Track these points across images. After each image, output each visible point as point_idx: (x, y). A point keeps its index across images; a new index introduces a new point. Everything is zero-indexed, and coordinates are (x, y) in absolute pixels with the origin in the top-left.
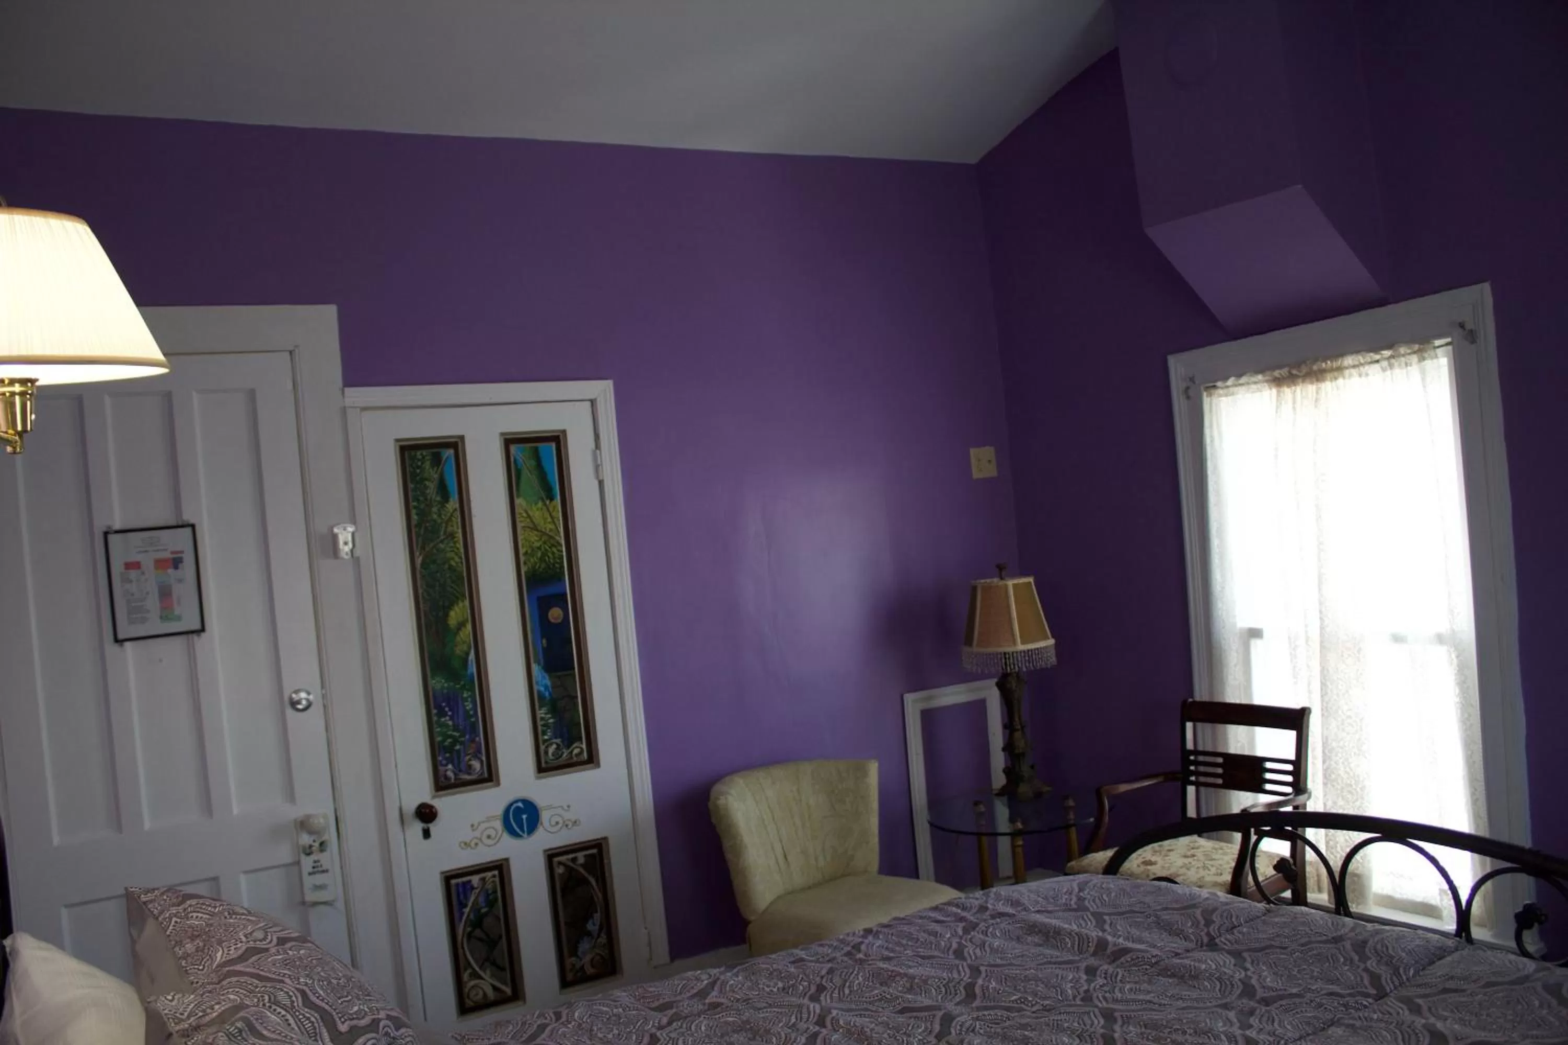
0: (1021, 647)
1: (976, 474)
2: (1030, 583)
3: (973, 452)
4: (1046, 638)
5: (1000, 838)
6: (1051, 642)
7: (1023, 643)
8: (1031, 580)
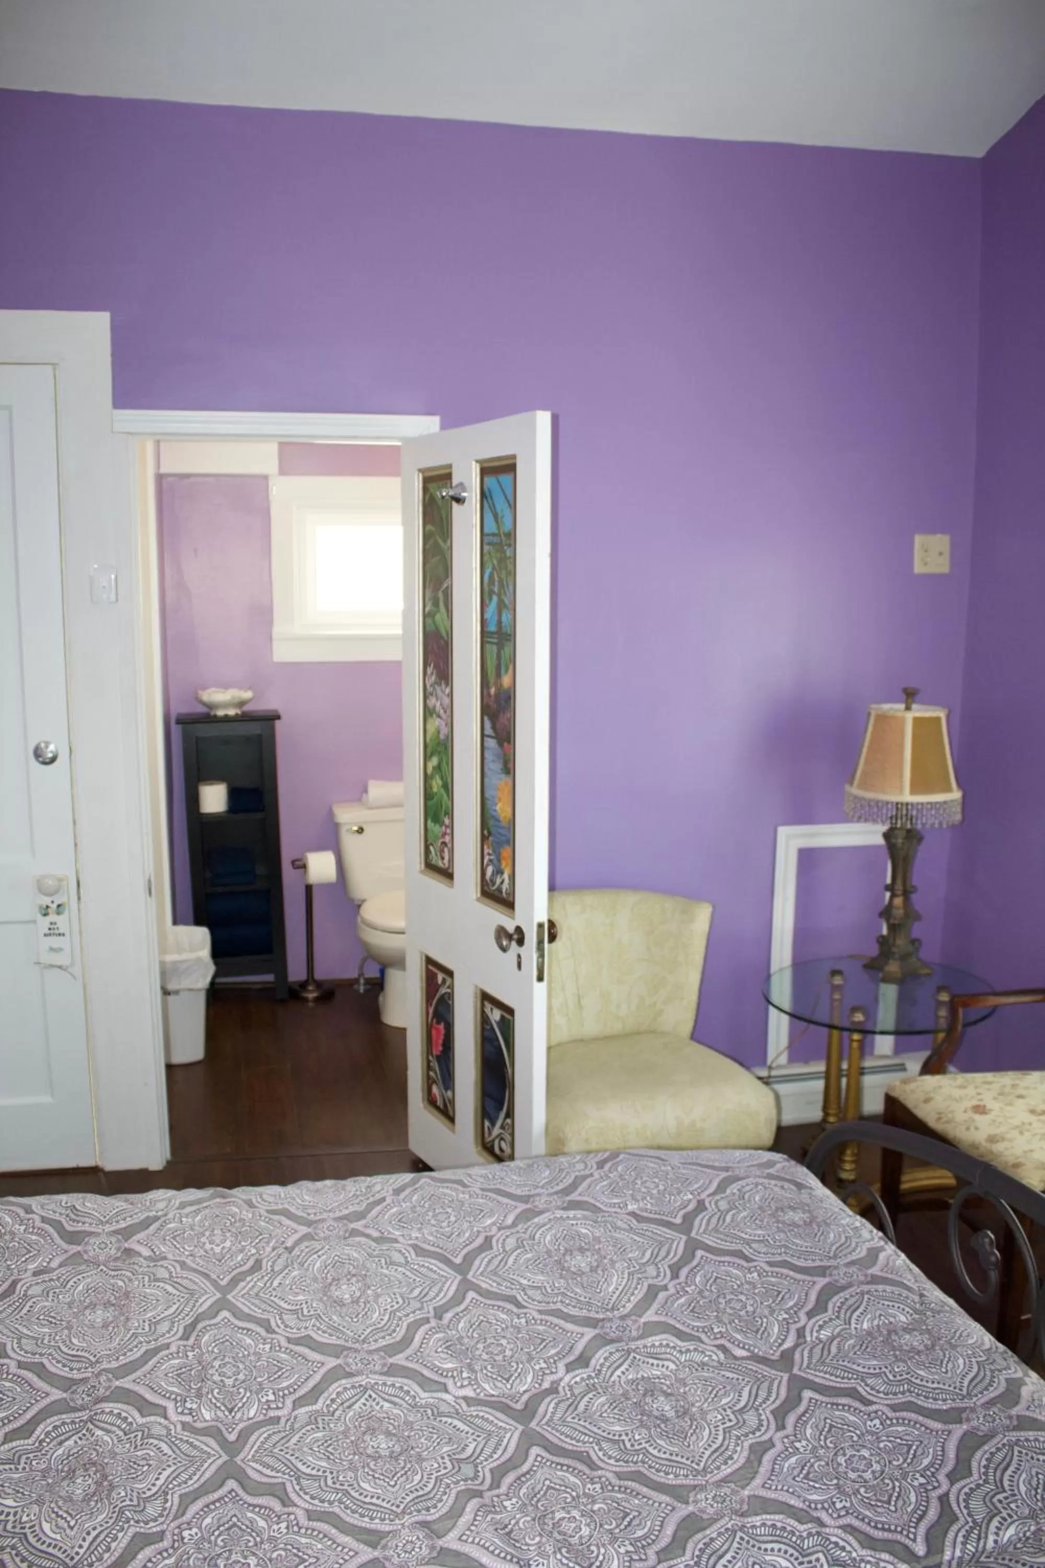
0: (907, 797)
1: (918, 568)
2: (938, 719)
3: (919, 540)
4: (948, 789)
5: (878, 1038)
6: (956, 795)
7: (913, 791)
8: (941, 714)
